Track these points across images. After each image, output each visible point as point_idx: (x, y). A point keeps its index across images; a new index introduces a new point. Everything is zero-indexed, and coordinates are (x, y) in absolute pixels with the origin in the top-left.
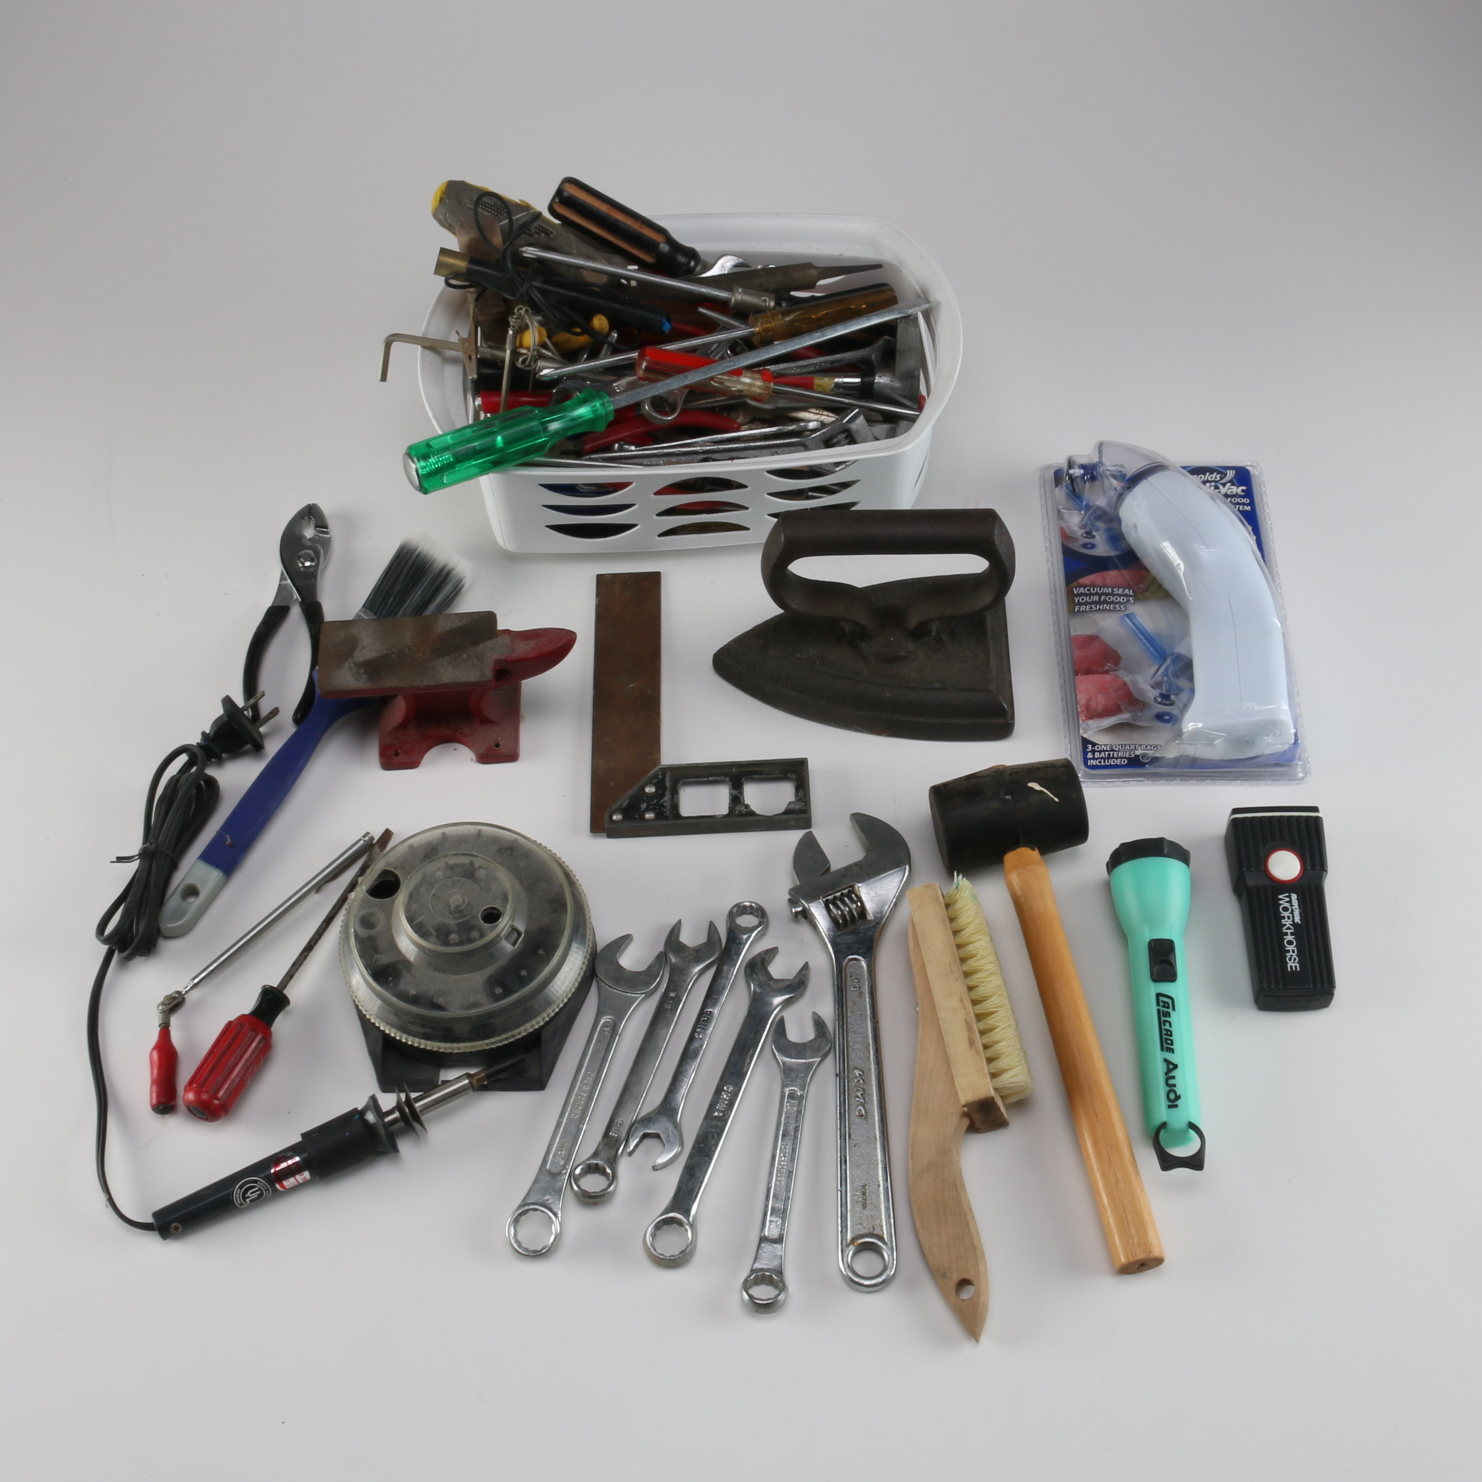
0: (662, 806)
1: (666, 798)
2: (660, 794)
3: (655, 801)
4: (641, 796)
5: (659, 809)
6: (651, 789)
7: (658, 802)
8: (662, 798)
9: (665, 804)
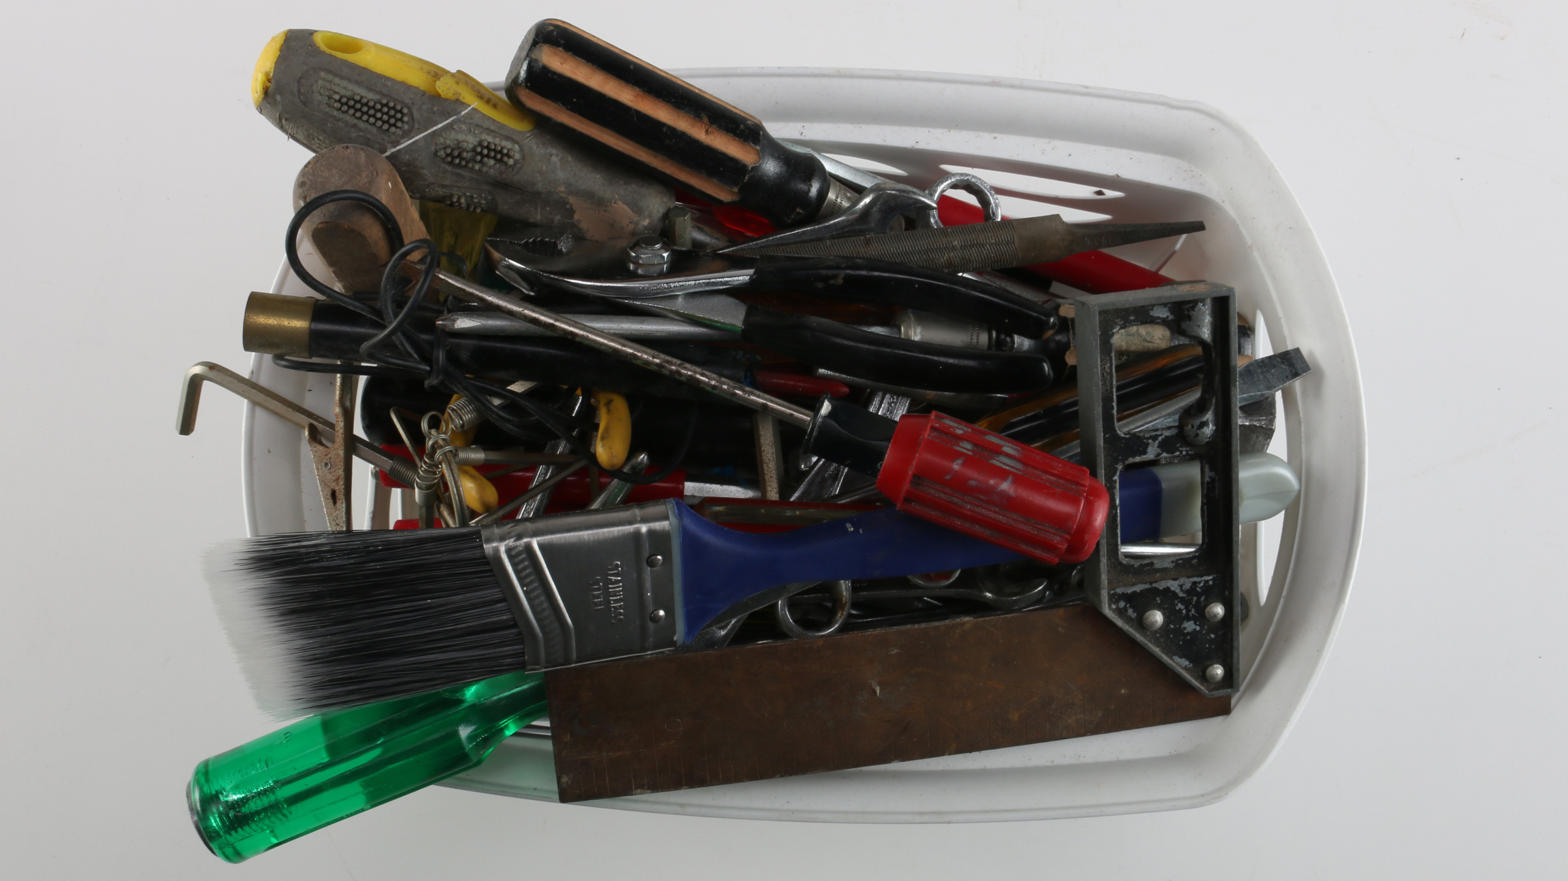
0: (1192, 591)
1: (1174, 585)
2: (1166, 600)
3: (1180, 606)
4: (1170, 636)
5: (1199, 595)
6: (1158, 617)
7: (1182, 600)
8: (1174, 593)
9: (1188, 586)
